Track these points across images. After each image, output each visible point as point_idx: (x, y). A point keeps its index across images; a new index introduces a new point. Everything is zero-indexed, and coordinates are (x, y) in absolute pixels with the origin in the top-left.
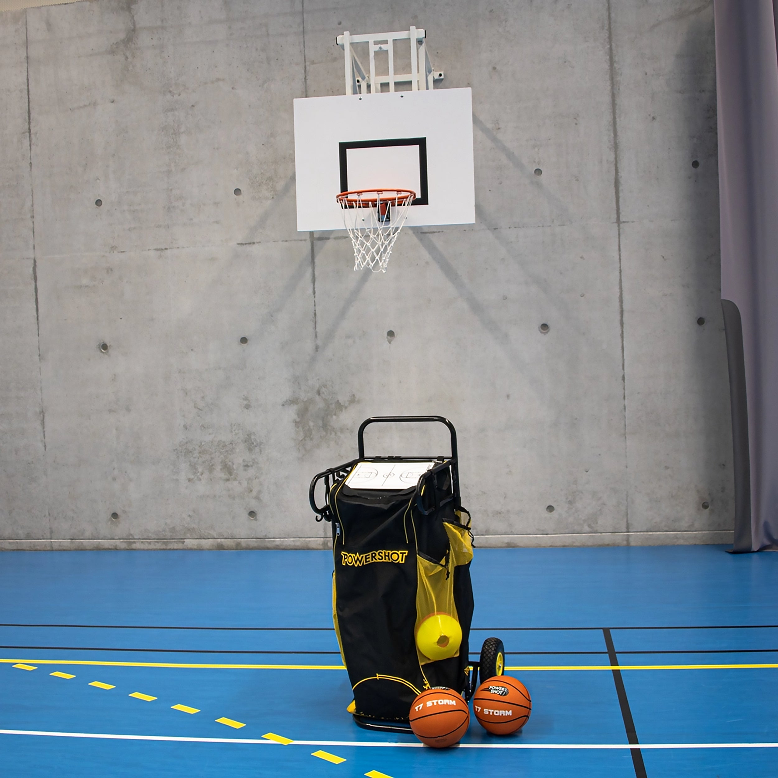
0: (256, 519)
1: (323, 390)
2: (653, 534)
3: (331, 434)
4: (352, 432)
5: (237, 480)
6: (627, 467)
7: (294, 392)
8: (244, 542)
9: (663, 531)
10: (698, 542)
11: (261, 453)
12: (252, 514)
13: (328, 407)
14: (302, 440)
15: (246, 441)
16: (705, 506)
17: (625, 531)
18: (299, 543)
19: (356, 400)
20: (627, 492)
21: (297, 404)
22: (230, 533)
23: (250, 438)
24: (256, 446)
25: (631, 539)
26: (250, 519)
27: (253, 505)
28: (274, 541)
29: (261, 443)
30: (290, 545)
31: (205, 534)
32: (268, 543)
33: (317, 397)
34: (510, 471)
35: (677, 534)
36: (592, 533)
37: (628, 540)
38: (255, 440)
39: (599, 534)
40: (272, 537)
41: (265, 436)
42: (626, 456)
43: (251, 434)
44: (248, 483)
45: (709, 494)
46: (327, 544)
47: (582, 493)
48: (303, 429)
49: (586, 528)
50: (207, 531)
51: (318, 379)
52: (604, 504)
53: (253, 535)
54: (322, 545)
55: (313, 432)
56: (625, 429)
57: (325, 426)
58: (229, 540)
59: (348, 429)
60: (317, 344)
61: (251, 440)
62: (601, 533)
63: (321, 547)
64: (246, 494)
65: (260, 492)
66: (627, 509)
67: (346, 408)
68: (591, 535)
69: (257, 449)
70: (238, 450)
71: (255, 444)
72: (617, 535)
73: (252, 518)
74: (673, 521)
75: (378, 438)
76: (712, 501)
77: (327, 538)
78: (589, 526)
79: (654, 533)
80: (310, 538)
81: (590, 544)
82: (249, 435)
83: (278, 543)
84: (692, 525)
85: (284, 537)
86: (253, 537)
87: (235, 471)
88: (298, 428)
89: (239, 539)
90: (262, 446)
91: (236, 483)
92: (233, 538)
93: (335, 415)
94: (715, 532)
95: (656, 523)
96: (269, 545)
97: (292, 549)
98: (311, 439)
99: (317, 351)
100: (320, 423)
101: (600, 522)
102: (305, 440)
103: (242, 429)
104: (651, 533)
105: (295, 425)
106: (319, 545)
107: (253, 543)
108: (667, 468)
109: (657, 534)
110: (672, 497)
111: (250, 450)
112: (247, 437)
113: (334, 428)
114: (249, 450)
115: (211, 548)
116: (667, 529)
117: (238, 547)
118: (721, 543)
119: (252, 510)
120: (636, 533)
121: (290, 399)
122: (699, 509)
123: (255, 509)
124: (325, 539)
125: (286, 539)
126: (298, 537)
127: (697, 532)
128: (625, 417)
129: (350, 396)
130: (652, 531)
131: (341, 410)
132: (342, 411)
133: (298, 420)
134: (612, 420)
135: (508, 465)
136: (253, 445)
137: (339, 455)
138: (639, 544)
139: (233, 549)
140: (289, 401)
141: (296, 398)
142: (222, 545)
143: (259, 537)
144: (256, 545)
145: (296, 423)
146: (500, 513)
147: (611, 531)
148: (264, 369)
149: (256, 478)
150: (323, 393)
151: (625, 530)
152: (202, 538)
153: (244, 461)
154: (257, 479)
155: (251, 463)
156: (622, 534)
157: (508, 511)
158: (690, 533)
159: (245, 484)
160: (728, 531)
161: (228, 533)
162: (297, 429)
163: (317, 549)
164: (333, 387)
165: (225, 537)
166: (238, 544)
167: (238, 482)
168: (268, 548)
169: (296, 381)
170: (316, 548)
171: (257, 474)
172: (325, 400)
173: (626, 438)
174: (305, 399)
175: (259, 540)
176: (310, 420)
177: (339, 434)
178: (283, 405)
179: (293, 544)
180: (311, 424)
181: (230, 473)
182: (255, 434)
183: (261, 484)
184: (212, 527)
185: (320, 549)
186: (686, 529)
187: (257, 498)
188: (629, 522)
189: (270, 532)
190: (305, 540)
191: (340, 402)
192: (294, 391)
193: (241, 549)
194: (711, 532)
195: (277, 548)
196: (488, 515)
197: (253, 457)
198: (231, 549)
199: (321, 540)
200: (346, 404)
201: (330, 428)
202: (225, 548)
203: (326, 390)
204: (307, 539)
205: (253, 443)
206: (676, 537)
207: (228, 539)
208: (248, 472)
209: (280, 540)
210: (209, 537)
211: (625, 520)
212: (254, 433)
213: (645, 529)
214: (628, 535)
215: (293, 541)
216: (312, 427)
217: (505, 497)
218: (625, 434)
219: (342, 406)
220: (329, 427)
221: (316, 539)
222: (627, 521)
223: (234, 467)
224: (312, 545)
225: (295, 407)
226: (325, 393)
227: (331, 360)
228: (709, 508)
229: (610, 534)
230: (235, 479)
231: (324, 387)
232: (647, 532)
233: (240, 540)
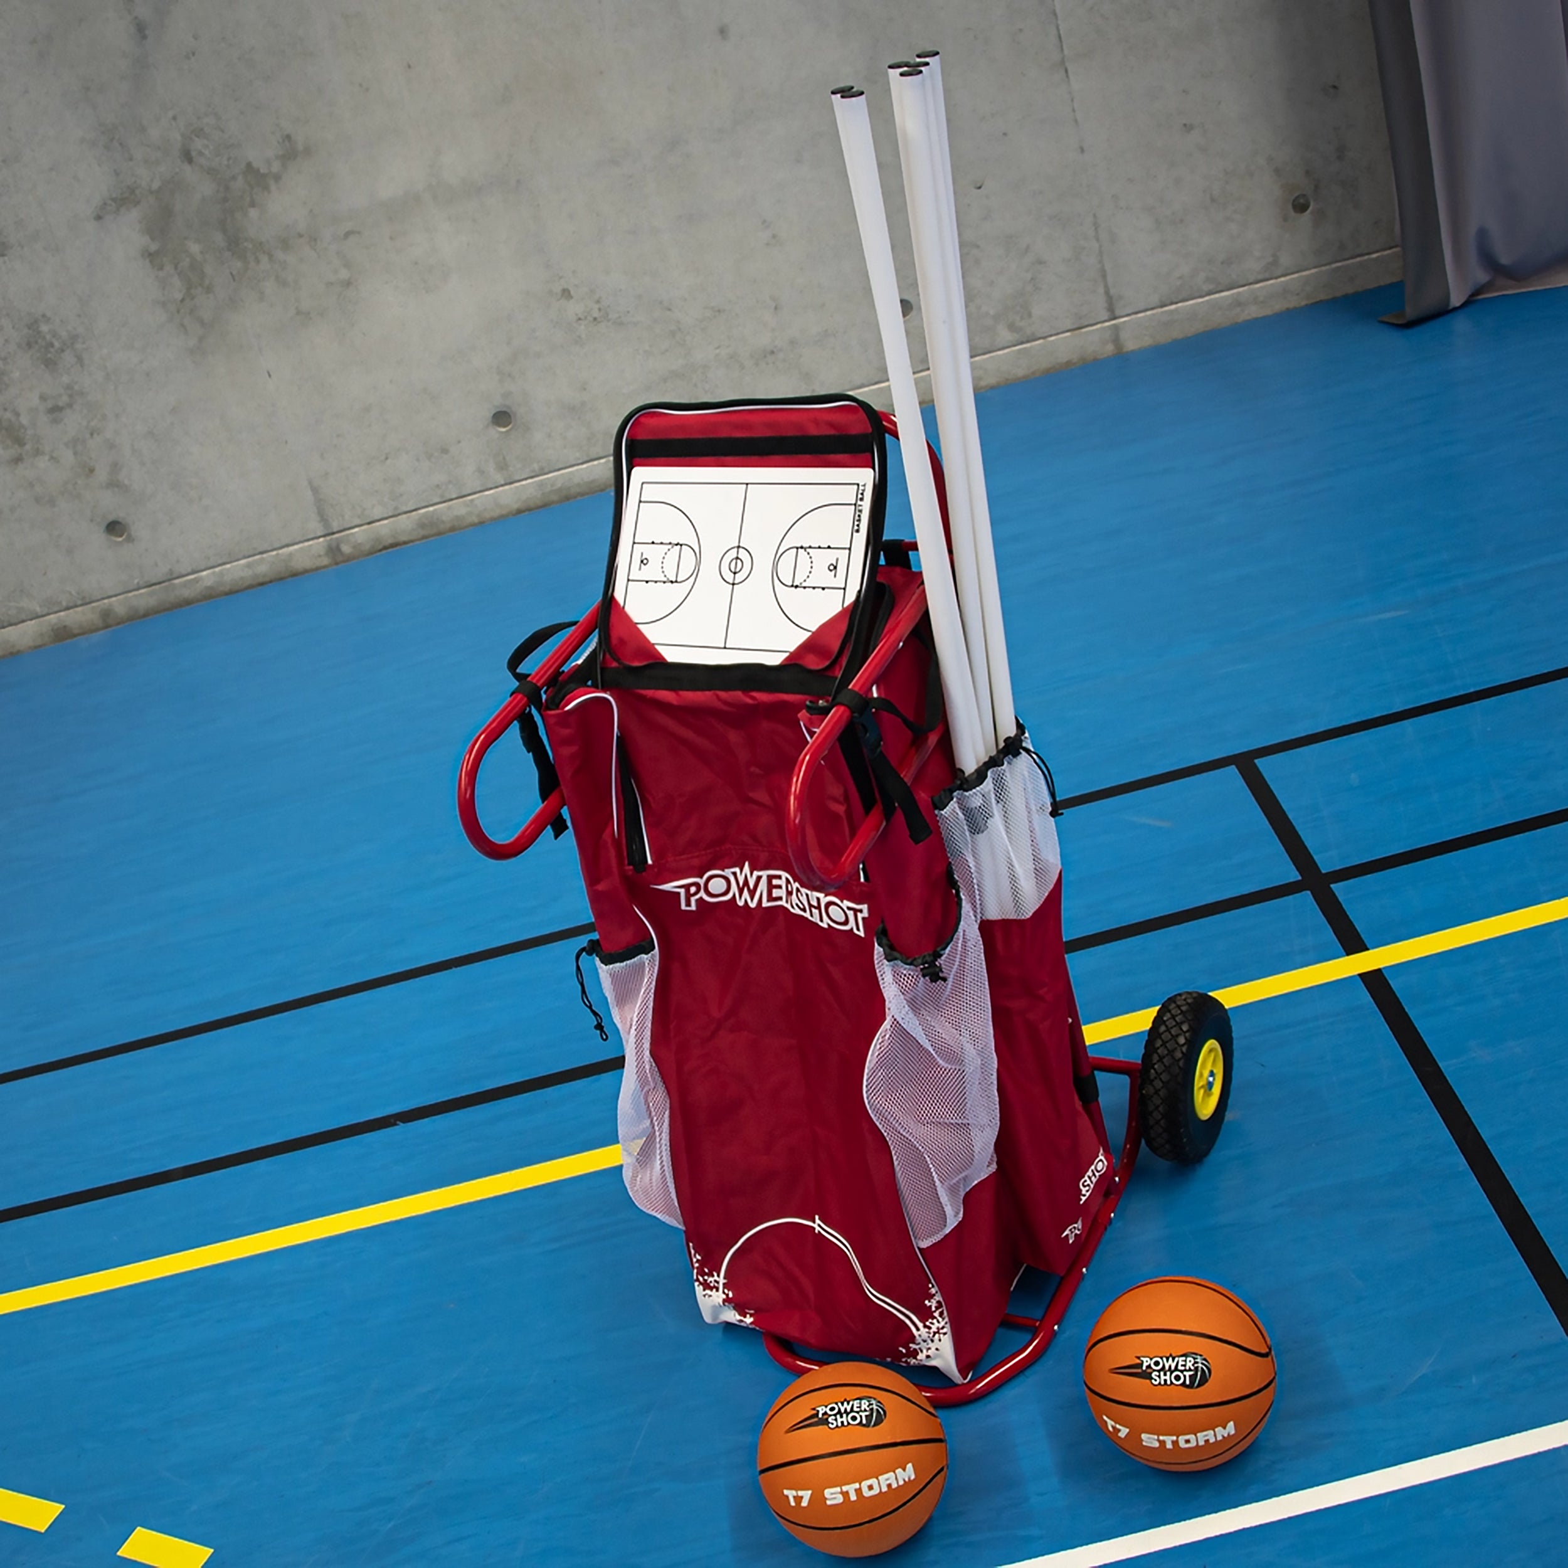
0: (130, 539)
1: (198, 144)
2: (1176, 310)
3: (258, 261)
4: (315, 240)
5: (43, 453)
6: (1082, 150)
7: (117, 174)
8: (119, 605)
9: (1204, 294)
10: (1293, 302)
11: (82, 366)
12: (114, 527)
13: (227, 188)
14: (182, 300)
15: (29, 345)
16: (1300, 207)
17: (1106, 318)
18: (263, 566)
19: (300, 148)
20: (1095, 216)
21: (137, 203)
22: (73, 593)
23: (39, 332)
24: (63, 351)
25: (1124, 335)
26: (116, 542)
27: (110, 505)
28: (196, 580)
29: (74, 338)
30: (242, 578)
31: (10, 613)
32: (183, 588)
33: (187, 168)
34: (774, 236)
35: (1239, 293)
36: (1022, 343)
37: (1116, 341)
38: (55, 335)
39: (1041, 341)
40: (189, 570)
41: (79, 316)
42: (1076, 121)
43: (36, 321)
44: (75, 454)
45: (1307, 173)
46: (338, 548)
47: (978, 247)
48: (176, 268)
49: (1005, 335)
50: (12, 604)
51: (174, 118)
52: (1040, 262)
53: (136, 581)
54: (327, 554)
55: (209, 270)
56: (1062, 50)
57: (235, 244)
58: (79, 609)
59: (300, 236)
60: (136, 18)
61: (44, 338)
62: (1044, 338)
63: (325, 561)
64: (79, 482)
65: (115, 467)
66: (1101, 262)
67: (277, 178)
68: (1019, 350)
69: (68, 358)
70: (16, 375)
71: (57, 344)
72: (1086, 332)
73: (120, 539)
74: (1222, 263)
75: (391, 238)
76: (1316, 188)
77: (333, 533)
78: (1012, 327)
79: (1180, 305)
80: (288, 546)
81: (1020, 372)
82: (33, 325)
83: (209, 583)
84: (1275, 262)
85: (220, 562)
86: (138, 583)
87: (30, 432)
88: (161, 268)
89: (103, 599)
90: (79, 346)
91: (43, 462)
92: (88, 600)
93: (253, 204)
94: (1334, 266)
95: (1180, 278)
96: (187, 593)
97: (250, 587)
98: (209, 290)
99: (144, 37)
100: (219, 239)
101: (1037, 311)
102: (193, 298)
103: (8, 315)
104: (1173, 307)
105: (151, 262)
106: (320, 556)
107: (143, 599)
108: (1188, 128)
109: (1187, 306)
110: (1213, 200)
111: (50, 364)
112: (31, 332)
113: (261, 243)
114: (46, 366)
115: (39, 642)
116: (1211, 287)
117: (108, 620)
118: (1350, 290)
119: (111, 518)
120: (1133, 317)
121: (114, 196)
122: (1286, 219)
123: (120, 515)
124: (328, 538)
125: (228, 566)
126: (257, 552)
127: (1288, 278)
128: (1055, 14)
129: (278, 142)
130: (1175, 300)
131: (266, 188)
132: (269, 192)
133: (154, 247)
134: (1021, 30)
135: (764, 222)
136: (52, 350)
137: (299, 312)
138: (1147, 342)
139: (97, 630)
140: (109, 202)
141: (128, 187)
142: (65, 627)
143: (154, 581)
144: (152, 602)
145: (151, 257)
146: (772, 352)
147: (1070, 327)
148: (10, 129)
149: (92, 434)
150: (201, 153)
151: (1105, 315)
152: (5, 624)
153: (43, 398)
154: (95, 435)
155: (65, 399)
156: (1099, 326)
157: (793, 342)
158: (1272, 285)
159: (68, 457)
160: (1366, 257)
161: (70, 593)
162: (161, 274)
163: (317, 569)
164: (223, 131)
165: (64, 604)
166: (106, 614)
167: (47, 458)
168: (188, 602)
169: (112, 140)
170: (314, 567)
171: (93, 424)
172: (211, 172)
173: (1066, 71)
174: (156, 185)
175: (157, 587)
176: (186, 238)
177: (280, 255)
178: (99, 218)
179: (250, 572)
180: (195, 248)
181: (20, 442)
182: (49, 319)
183: (111, 446)
184: (22, 591)
185: (325, 567)
186: (1260, 277)
187: (114, 484)
188: (1112, 291)
189: (178, 561)
190: (278, 554)
191: (255, 165)
192: (115, 170)
193: (118, 624)
194: (1324, 268)
195: (211, 596)
196: (742, 367)
197: (65, 379)
198: (92, 631)
199: (319, 543)
200: (276, 167)
201: (250, 246)
202: (76, 631)
203: (205, 142)
204: (280, 551)
205: (52, 345)
206: (1238, 303)
207: (76, 606)
208: (65, 424)
209: (214, 573)
210: (23, 617)
211: (1101, 290)
212: (44, 316)
213: (1155, 299)
214: (1114, 325)
215: (249, 566)
216: (199, 258)
217: (776, 308)
218: (1063, 62)
219: (264, 176)
220: (245, 244)
221: (306, 544)
222: (1107, 293)
223: (24, 420)
224: (300, 563)
225: (133, 216)
226: (207, 152)
227: (194, 54)
228: (1311, 208)
229: (1068, 334)
230: (38, 452)
231: (198, 137)
232: (1162, 306)
233: (106, 601)
